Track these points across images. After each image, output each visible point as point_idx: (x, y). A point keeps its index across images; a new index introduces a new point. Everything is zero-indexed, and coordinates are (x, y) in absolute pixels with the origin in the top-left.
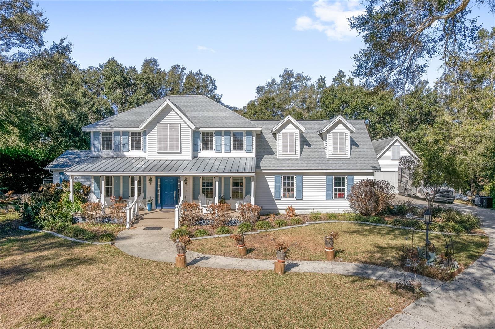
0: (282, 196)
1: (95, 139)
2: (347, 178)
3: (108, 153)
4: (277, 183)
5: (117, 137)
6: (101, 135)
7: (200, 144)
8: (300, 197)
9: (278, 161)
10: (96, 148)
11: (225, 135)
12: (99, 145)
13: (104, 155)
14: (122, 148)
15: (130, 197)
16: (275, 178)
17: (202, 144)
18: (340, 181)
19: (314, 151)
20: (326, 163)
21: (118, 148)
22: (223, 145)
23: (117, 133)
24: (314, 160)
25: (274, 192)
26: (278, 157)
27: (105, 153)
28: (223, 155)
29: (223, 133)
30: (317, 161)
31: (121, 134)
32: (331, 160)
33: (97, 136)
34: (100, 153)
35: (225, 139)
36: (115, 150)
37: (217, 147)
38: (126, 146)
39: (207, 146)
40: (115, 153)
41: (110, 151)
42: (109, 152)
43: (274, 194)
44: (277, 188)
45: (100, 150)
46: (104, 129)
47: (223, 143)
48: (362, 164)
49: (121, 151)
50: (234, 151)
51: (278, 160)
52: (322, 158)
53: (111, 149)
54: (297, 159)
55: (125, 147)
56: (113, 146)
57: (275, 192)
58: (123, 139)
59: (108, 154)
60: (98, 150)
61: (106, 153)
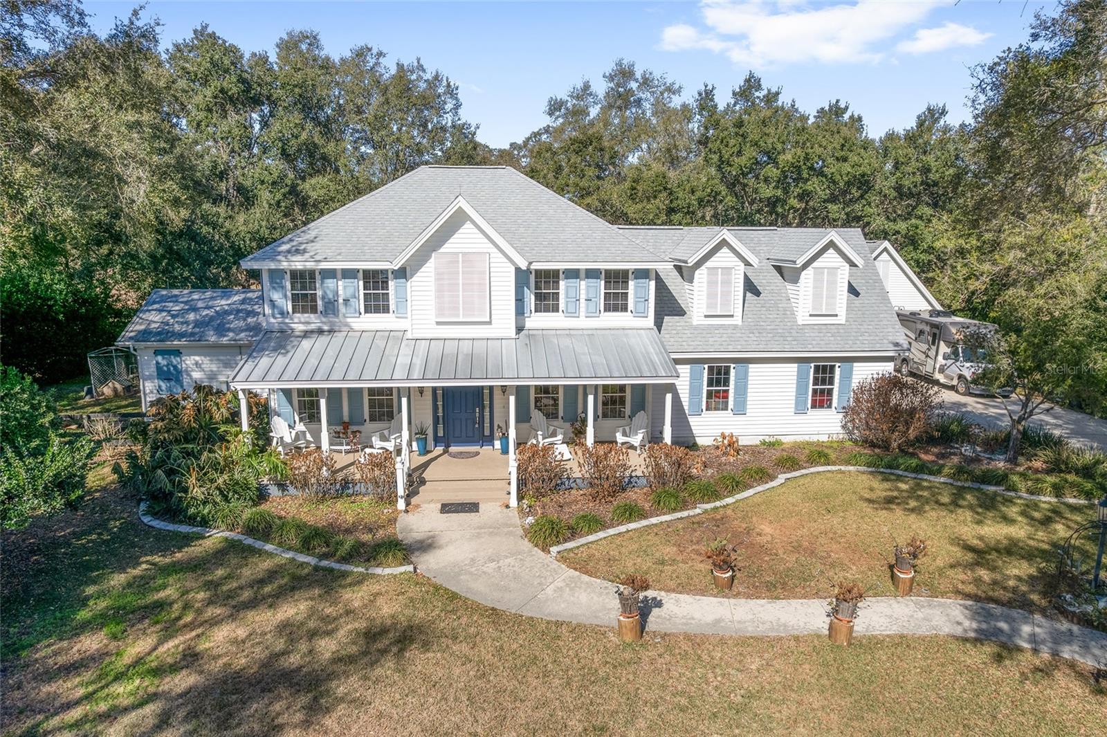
0: (704, 407)
1: (274, 288)
2: (839, 367)
3: (307, 320)
4: (694, 378)
5: (330, 283)
6: (288, 276)
7: (530, 299)
8: (740, 410)
9: (696, 332)
10: (277, 307)
11: (587, 277)
12: (284, 301)
13: (296, 325)
14: (342, 309)
15: (368, 420)
16: (691, 369)
17: (533, 297)
18: (824, 372)
19: (768, 305)
20: (799, 335)
21: (331, 307)
22: (582, 301)
23: (331, 274)
24: (772, 327)
25: (687, 399)
26: (695, 323)
27: (300, 323)
28: (582, 322)
29: (583, 274)
30: (780, 331)
31: (339, 275)
32: (808, 327)
33: (278, 281)
34: (287, 321)
35: (588, 287)
36: (325, 313)
37: (569, 305)
38: (353, 304)
39: (547, 302)
40: (324, 320)
41: (312, 316)
42: (309, 317)
43: (687, 404)
44: (695, 391)
45: (288, 313)
46: (297, 263)
47: (583, 297)
48: (872, 338)
49: (340, 315)
50: (607, 314)
51: (696, 328)
52: (789, 324)
53: (314, 310)
54: (736, 327)
55: (350, 305)
56: (320, 303)
57: (690, 399)
58: (345, 288)
59: (309, 323)
60: (282, 313)
61: (303, 320)
